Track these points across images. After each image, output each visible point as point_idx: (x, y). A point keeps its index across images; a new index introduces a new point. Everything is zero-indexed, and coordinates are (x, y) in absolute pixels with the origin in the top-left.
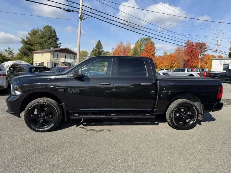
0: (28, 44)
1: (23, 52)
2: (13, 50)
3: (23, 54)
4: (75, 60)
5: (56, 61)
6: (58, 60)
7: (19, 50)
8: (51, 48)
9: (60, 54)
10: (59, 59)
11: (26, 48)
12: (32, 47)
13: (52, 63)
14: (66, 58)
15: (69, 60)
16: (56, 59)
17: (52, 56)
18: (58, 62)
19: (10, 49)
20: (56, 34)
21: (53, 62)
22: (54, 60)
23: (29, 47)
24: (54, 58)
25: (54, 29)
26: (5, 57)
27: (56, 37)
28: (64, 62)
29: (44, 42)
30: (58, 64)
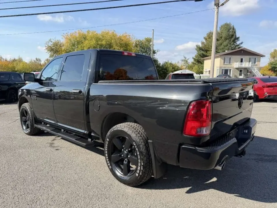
0: (203, 50)
1: (197, 60)
2: (188, 59)
3: (196, 62)
4: (256, 64)
5: (227, 67)
6: (231, 66)
7: (193, 58)
8: (226, 51)
9: (233, 57)
10: (233, 64)
11: (200, 55)
12: (206, 52)
13: (223, 70)
14: (242, 61)
15: (246, 64)
16: (228, 64)
17: (223, 61)
18: (230, 69)
19: (186, 58)
20: (235, 32)
21: (223, 68)
22: (225, 66)
23: (203, 54)
24: (225, 64)
25: (233, 26)
26: (177, 67)
27: (236, 36)
28: (237, 67)
29: (219, 45)
30: (230, 70)
